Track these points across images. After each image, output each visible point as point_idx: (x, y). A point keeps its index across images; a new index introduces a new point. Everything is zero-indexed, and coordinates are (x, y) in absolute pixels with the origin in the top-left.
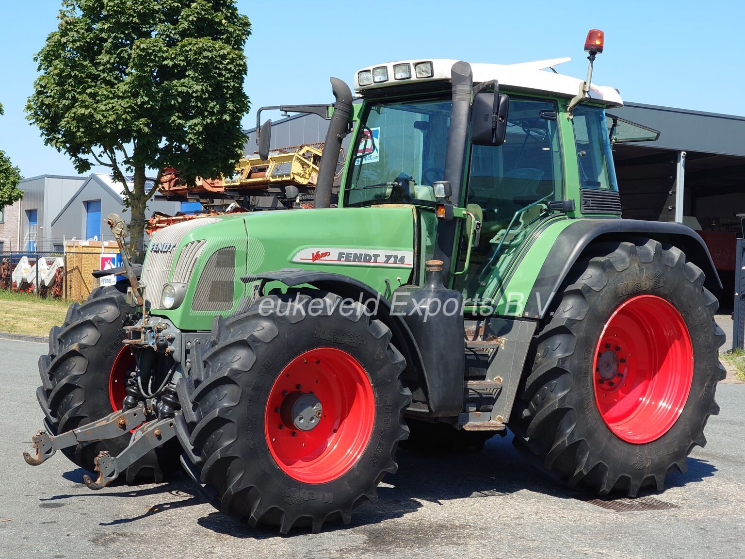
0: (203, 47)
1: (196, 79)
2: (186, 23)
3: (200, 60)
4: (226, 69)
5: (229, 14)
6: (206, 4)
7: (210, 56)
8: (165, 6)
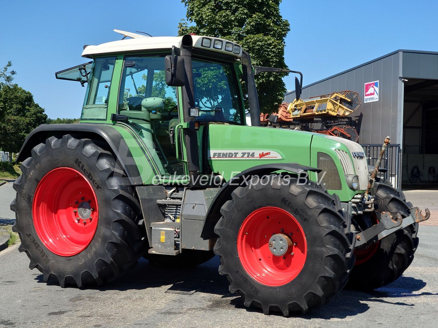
0: (257, 39)
1: (254, 58)
2: (249, 27)
3: (256, 47)
4: (271, 51)
5: (275, 20)
6: (261, 15)
7: (261, 44)
8: (237, 17)
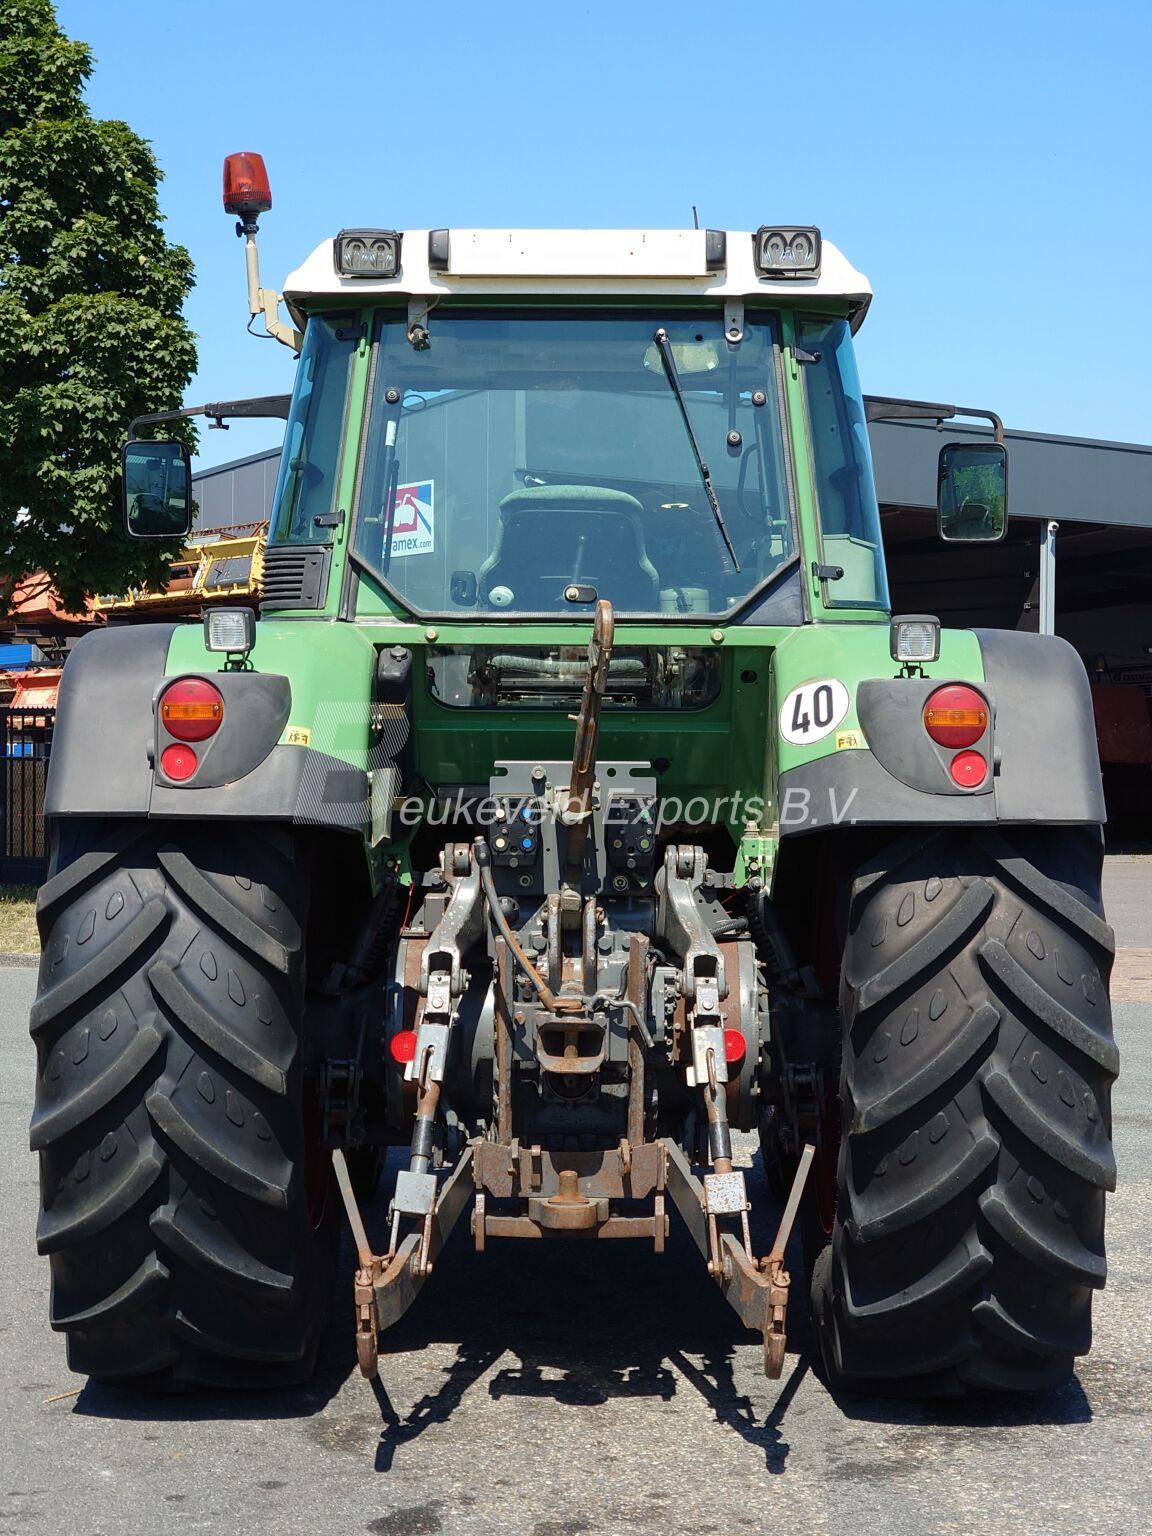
0: (106, 312)
1: (92, 382)
2: (64, 263)
3: (101, 341)
4: (153, 360)
5: (150, 244)
6: (105, 223)
7: (123, 333)
8: (18, 226)
